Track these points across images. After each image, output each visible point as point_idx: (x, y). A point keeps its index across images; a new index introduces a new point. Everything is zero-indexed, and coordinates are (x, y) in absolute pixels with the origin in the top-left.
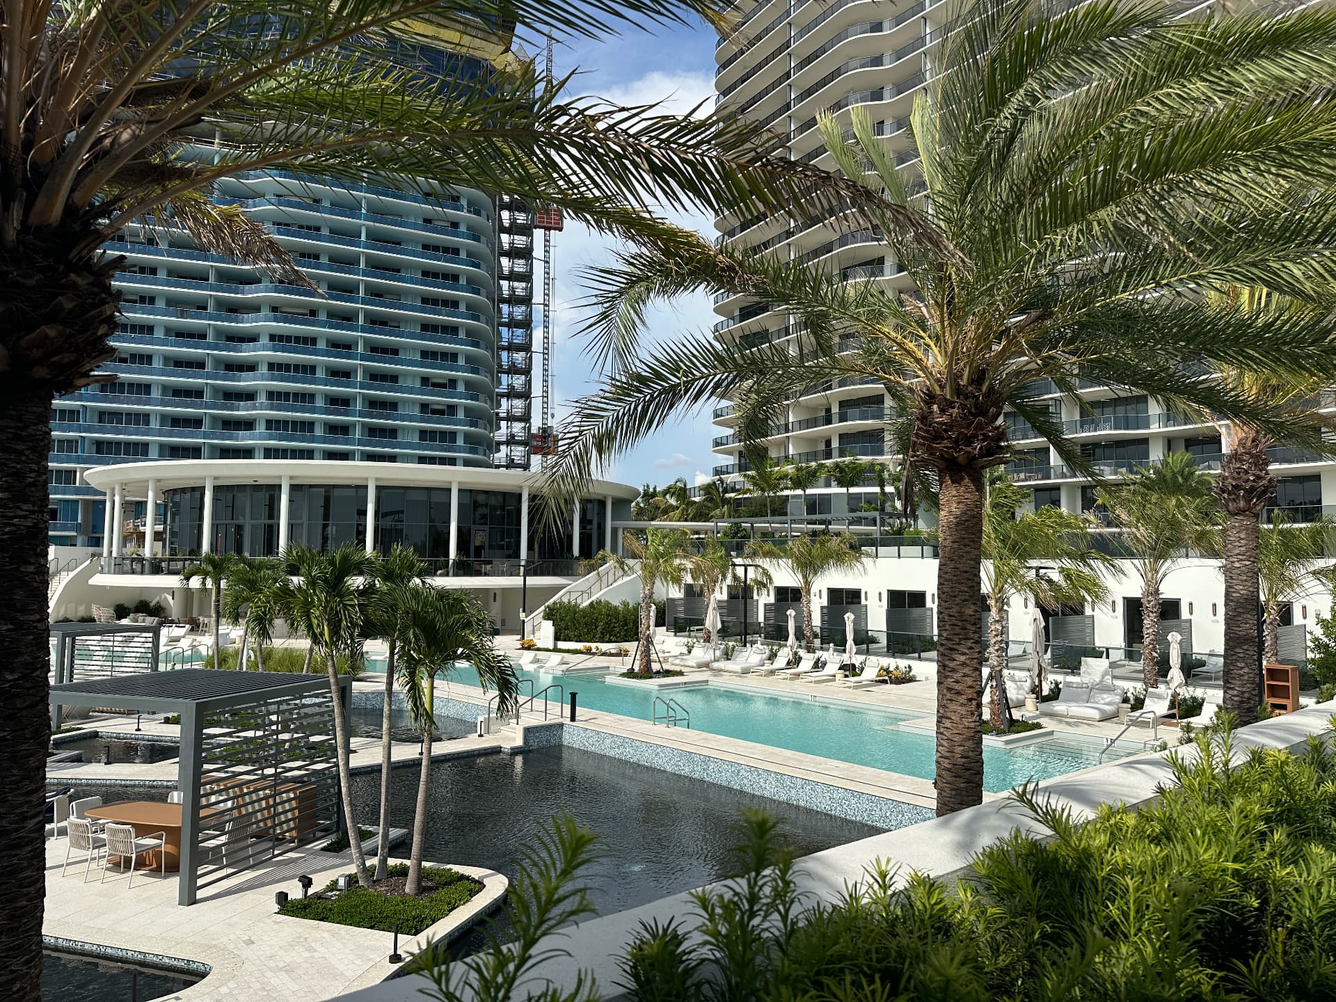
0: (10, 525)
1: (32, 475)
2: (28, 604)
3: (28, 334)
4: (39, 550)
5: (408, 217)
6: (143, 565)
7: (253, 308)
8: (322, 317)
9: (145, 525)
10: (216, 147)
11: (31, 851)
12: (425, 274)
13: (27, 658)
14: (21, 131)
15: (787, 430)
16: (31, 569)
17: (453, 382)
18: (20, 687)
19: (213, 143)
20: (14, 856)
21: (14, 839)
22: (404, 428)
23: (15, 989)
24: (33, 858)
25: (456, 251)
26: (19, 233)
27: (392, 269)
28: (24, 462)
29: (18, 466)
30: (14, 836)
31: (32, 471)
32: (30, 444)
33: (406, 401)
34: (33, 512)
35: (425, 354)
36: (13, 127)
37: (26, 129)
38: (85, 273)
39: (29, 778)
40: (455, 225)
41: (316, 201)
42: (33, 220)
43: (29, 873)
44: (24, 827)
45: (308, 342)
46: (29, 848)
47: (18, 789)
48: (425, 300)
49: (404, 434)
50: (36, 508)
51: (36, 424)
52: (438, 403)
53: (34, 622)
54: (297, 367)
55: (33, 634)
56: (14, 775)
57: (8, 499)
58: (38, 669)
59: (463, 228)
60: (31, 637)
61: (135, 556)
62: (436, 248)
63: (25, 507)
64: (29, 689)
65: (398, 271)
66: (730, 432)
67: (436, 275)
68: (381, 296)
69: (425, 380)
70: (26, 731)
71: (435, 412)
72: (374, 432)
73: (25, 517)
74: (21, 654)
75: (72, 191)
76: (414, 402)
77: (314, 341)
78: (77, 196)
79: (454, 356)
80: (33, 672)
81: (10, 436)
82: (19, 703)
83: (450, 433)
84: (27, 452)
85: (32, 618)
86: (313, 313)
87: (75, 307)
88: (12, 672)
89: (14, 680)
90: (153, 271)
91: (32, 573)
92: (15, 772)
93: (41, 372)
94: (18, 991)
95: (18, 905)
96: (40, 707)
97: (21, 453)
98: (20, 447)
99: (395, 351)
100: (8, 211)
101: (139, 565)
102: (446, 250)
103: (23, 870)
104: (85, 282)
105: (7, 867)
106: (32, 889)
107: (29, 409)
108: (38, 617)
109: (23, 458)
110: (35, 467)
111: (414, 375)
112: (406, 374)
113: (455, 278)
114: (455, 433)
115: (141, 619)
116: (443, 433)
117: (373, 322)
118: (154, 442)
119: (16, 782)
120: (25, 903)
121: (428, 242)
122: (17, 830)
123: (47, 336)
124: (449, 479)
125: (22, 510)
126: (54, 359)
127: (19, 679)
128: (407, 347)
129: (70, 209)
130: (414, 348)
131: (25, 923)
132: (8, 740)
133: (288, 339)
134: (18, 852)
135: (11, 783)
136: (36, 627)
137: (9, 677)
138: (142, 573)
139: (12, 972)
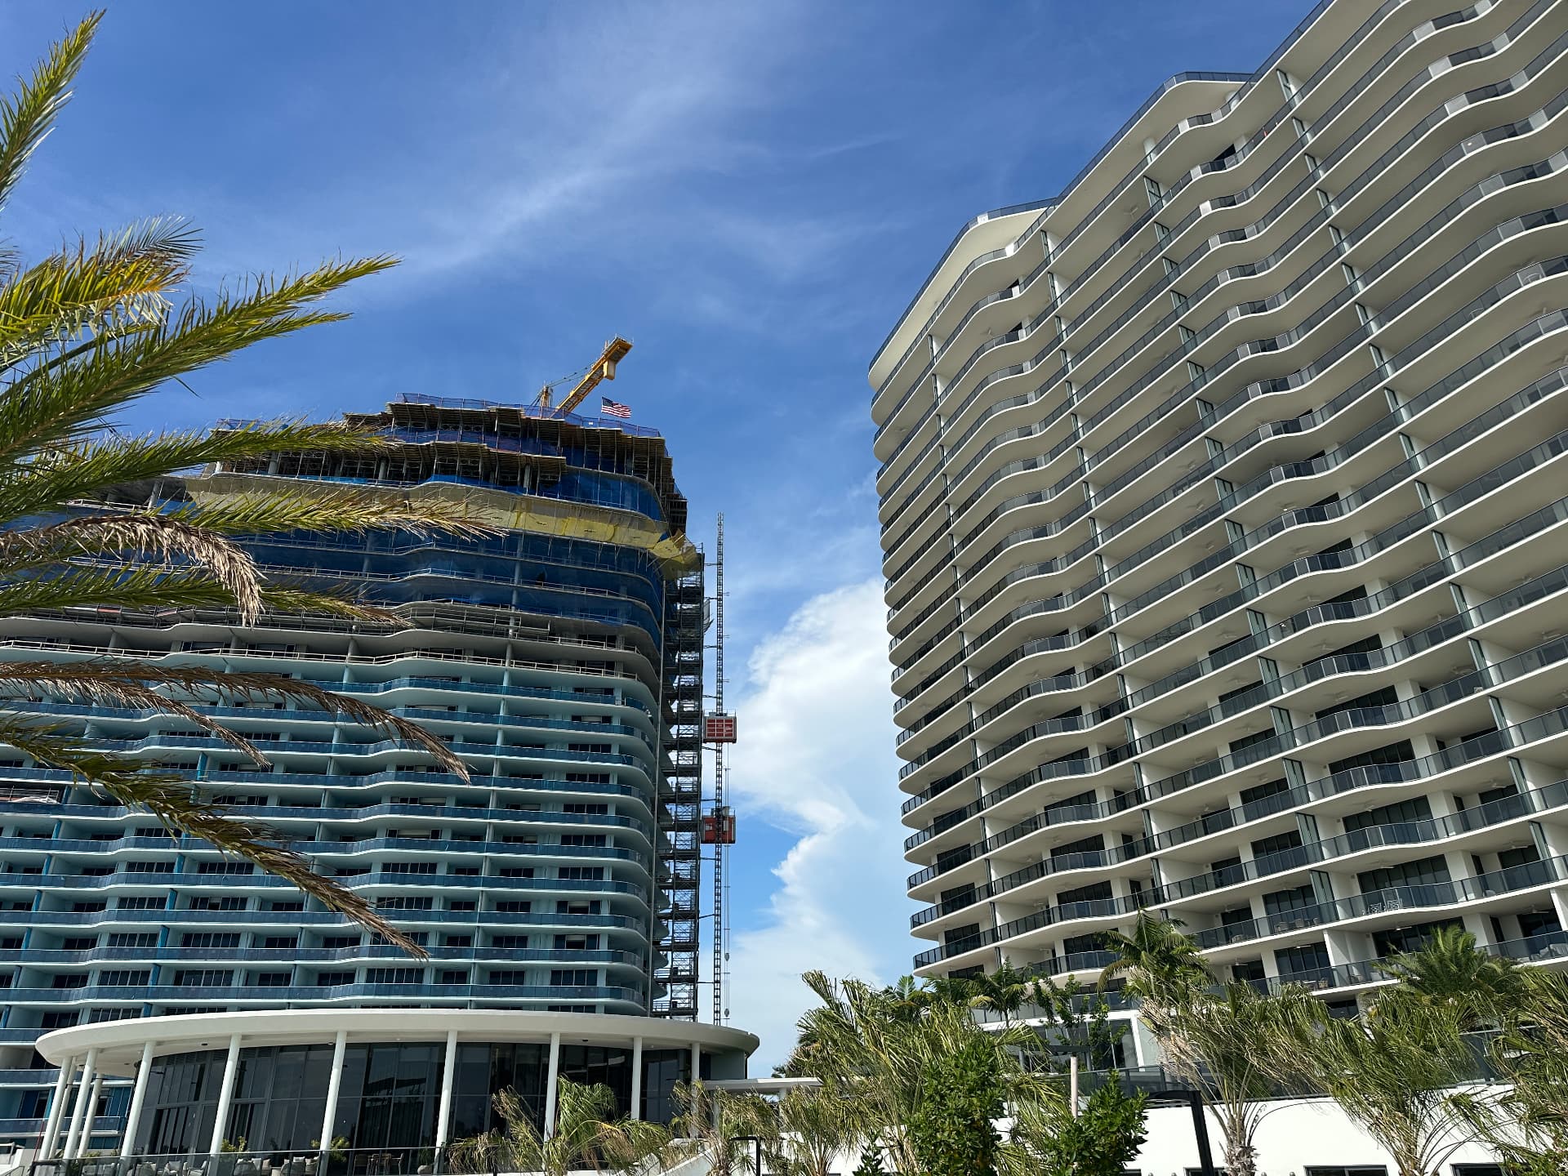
5: (554, 715)
7: (365, 833)
8: (446, 837)
10: (347, 662)
12: (571, 777)
15: (995, 939)
17: (596, 904)
19: (345, 658)
22: (533, 968)
25: (607, 748)
27: (532, 775)
33: (537, 933)
35: (564, 871)
40: (607, 719)
41: (452, 708)
45: (426, 869)
48: (568, 807)
49: (532, 978)
52: (576, 933)
54: (410, 902)
59: (616, 722)
62: (584, 747)
65: (540, 776)
66: (935, 945)
67: (582, 777)
68: (517, 807)
69: (562, 905)
71: (571, 945)
72: (497, 977)
76: (546, 933)
77: (433, 867)
79: (598, 871)
83: (590, 971)
86: (436, 834)
90: (263, 800)
99: (529, 872)
102: (595, 747)
111: (549, 898)
112: (539, 899)
113: (605, 778)
114: (596, 971)
116: (580, 972)
117: (507, 839)
121: (574, 741)
124: (445, 1029)
128: (543, 865)
130: (550, 865)
133: (404, 867)
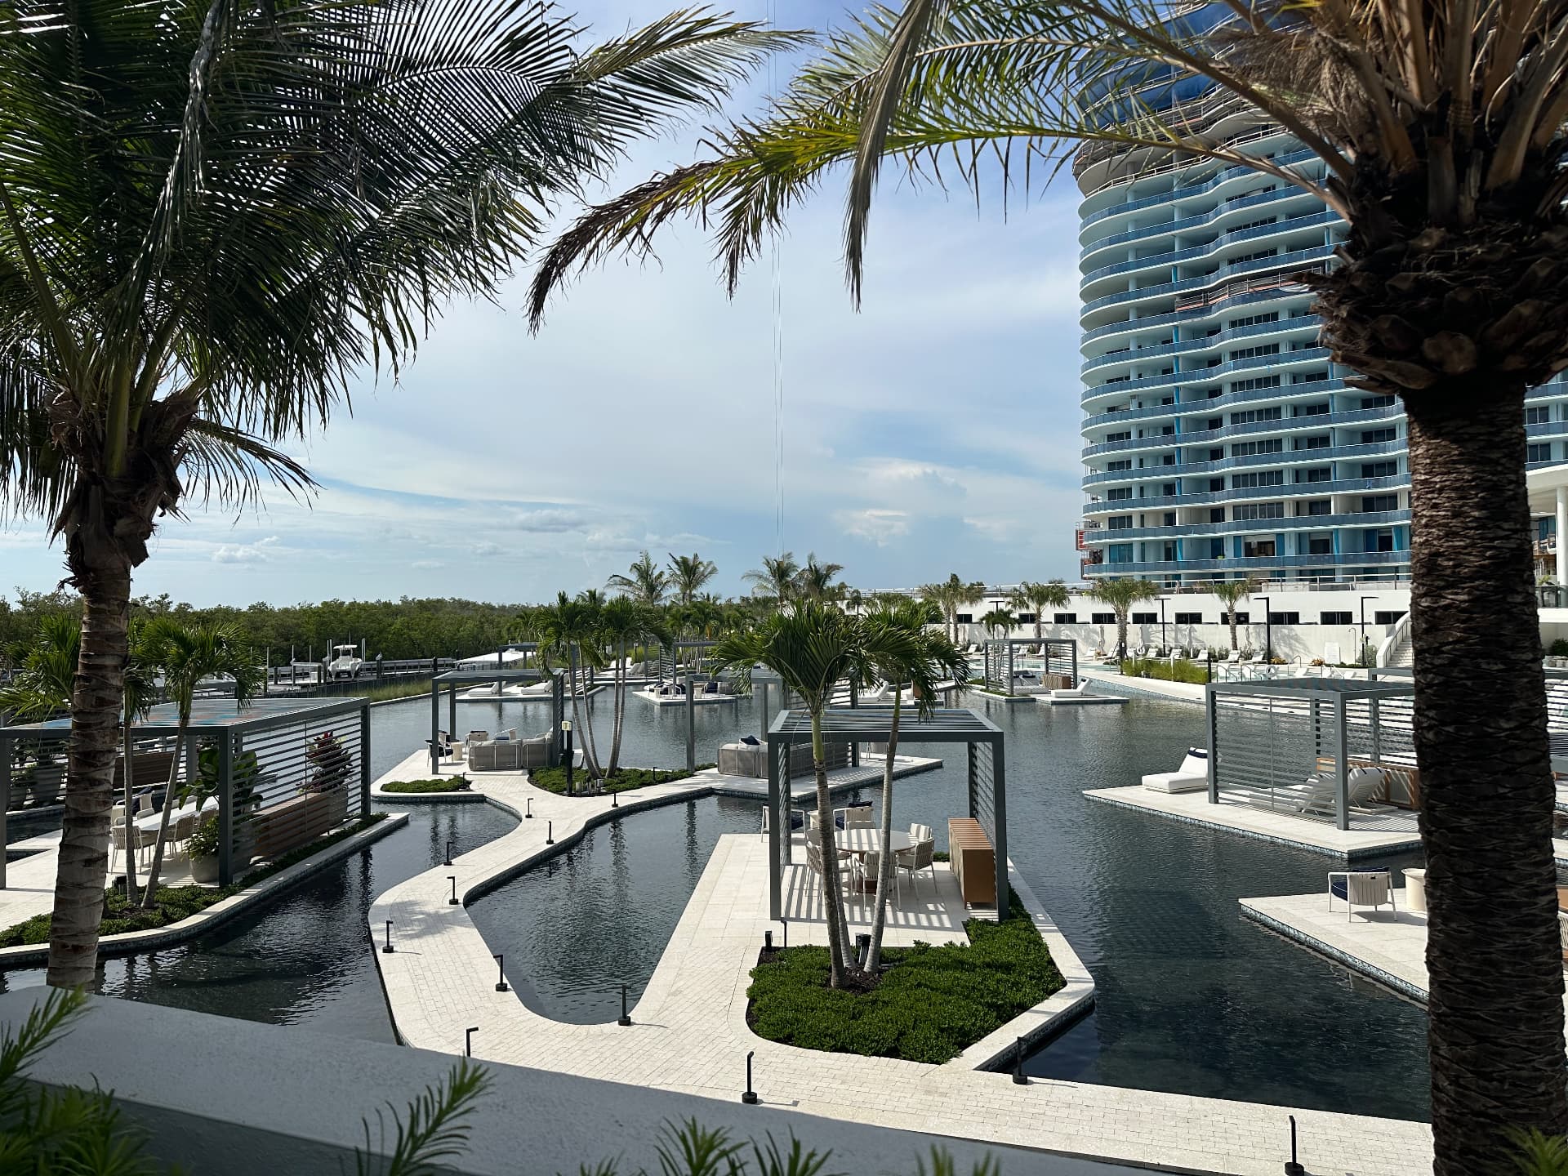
0: (1491, 548)
1: (1511, 487)
2: (1518, 640)
3: (1497, 320)
4: (1525, 576)
6: (1557, 596)
9: (1554, 546)
11: (1545, 934)
13: (1523, 704)
14: (1472, 81)
16: (1519, 599)
18: (1517, 738)
20: (1529, 934)
21: (1527, 915)
23: (1540, 1090)
24: (1548, 941)
26: (1477, 202)
28: (1501, 473)
29: (1495, 478)
30: (1525, 911)
31: (1511, 482)
32: (1506, 451)
34: (1515, 531)
36: (1464, 79)
37: (1476, 78)
38: (1560, 227)
39: (1536, 846)
42: (1492, 182)
43: (1544, 959)
44: (1536, 904)
46: (1543, 929)
47: (1524, 857)
50: (1518, 526)
51: (1511, 426)
53: (1528, 662)
55: (1526, 676)
56: (1519, 840)
57: (1487, 518)
58: (1535, 719)
60: (1525, 680)
61: (1545, 585)
63: (1506, 526)
64: (1528, 741)
70: (1529, 790)
73: (1507, 538)
74: (1517, 699)
75: (1534, 130)
78: (1541, 135)
80: (1531, 721)
81: (1482, 444)
82: (1519, 757)
84: (1503, 461)
85: (1524, 657)
87: (1550, 273)
88: (1508, 720)
89: (1510, 729)
91: (1520, 604)
92: (1520, 836)
93: (1514, 363)
94: (1543, 1094)
95: (1537, 993)
96: (1542, 764)
97: (1497, 462)
98: (1495, 455)
100: (1463, 181)
101: (1553, 597)
103: (1538, 953)
104: (1560, 237)
105: (1520, 945)
106: (1549, 978)
107: (1502, 410)
108: (1531, 656)
109: (1500, 468)
110: (1512, 477)
115: (1559, 662)
118: (1558, 440)
119: (1523, 849)
120: (1543, 993)
122: (1528, 905)
123: (1520, 317)
125: (1504, 530)
126: (1528, 344)
127: (1516, 728)
129: (1532, 156)
131: (1545, 1017)
132: (1510, 798)
134: (1531, 930)
135: (1517, 848)
136: (1529, 669)
137: (1506, 726)
138: (1557, 605)
139: (1536, 1070)
